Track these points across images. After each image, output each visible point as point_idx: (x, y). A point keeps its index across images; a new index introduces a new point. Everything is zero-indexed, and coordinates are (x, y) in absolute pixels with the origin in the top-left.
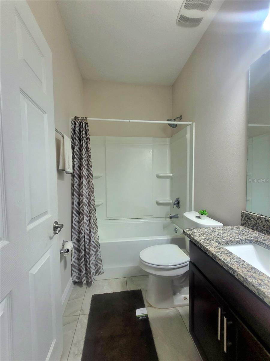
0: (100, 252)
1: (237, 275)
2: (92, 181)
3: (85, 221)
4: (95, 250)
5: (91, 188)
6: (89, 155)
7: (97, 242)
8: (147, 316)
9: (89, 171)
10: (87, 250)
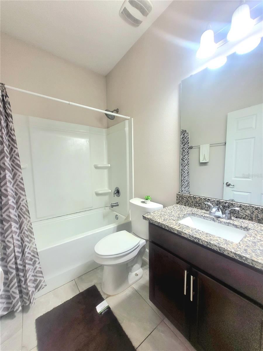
0: (39, 263)
1: (202, 242)
2: (20, 174)
3: (14, 229)
4: (31, 263)
5: (19, 183)
6: (13, 140)
7: (34, 252)
8: (109, 308)
9: (13, 161)
10: (20, 267)
